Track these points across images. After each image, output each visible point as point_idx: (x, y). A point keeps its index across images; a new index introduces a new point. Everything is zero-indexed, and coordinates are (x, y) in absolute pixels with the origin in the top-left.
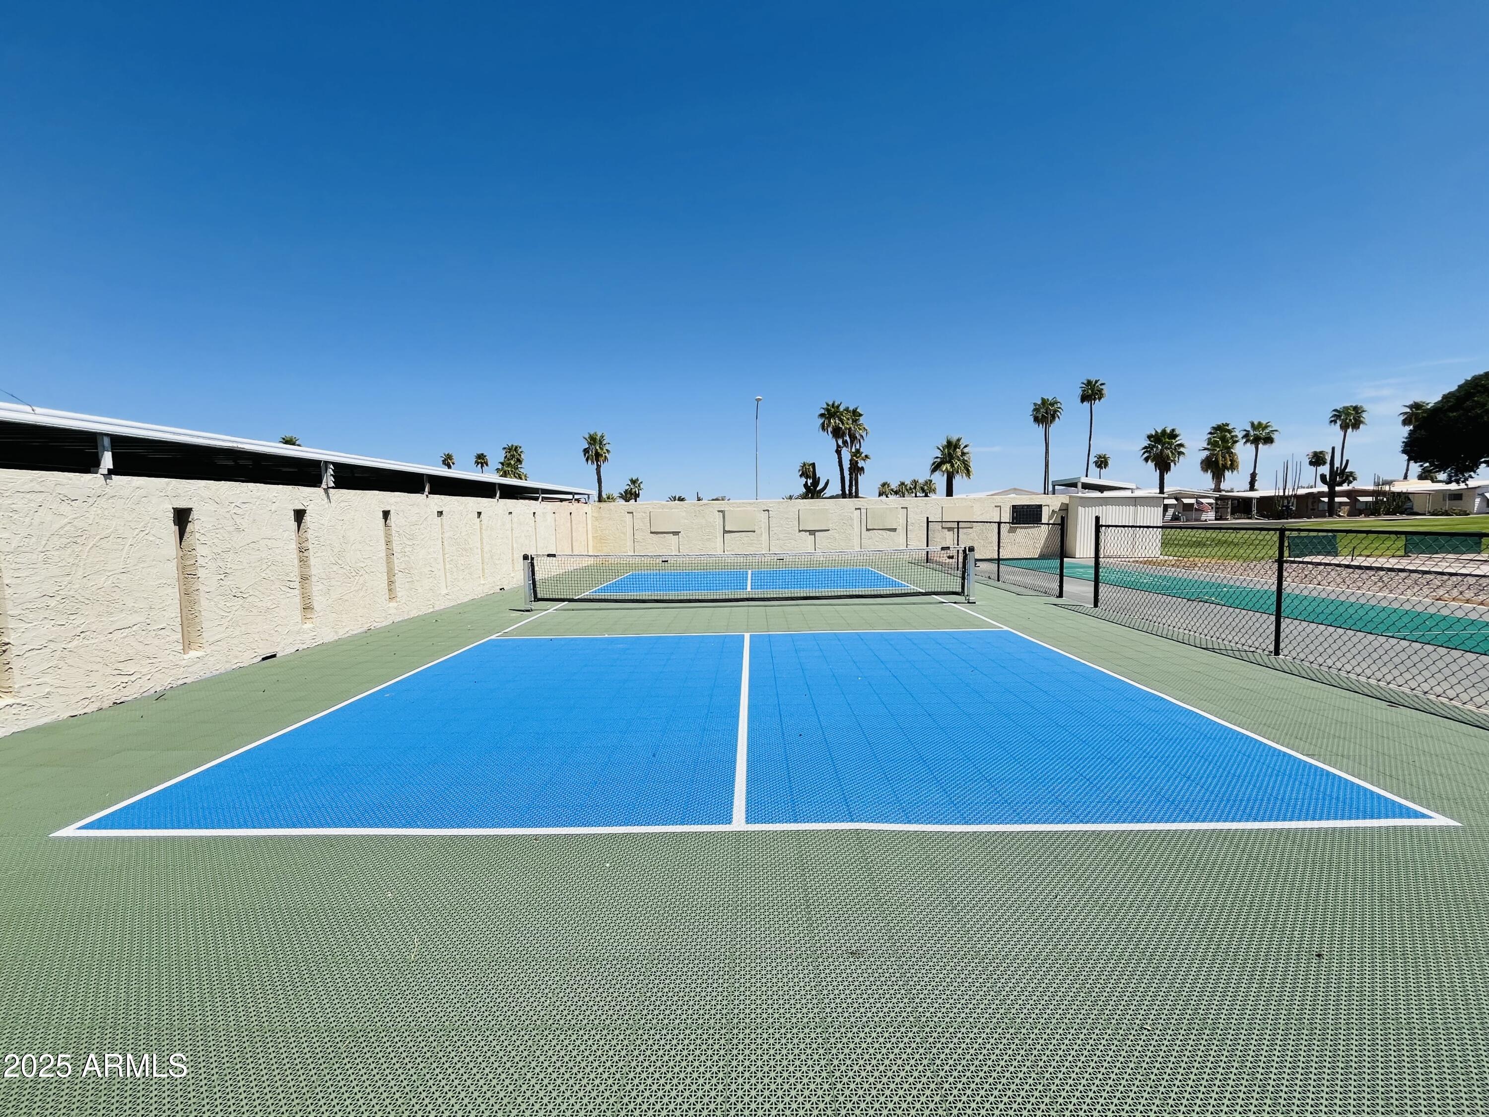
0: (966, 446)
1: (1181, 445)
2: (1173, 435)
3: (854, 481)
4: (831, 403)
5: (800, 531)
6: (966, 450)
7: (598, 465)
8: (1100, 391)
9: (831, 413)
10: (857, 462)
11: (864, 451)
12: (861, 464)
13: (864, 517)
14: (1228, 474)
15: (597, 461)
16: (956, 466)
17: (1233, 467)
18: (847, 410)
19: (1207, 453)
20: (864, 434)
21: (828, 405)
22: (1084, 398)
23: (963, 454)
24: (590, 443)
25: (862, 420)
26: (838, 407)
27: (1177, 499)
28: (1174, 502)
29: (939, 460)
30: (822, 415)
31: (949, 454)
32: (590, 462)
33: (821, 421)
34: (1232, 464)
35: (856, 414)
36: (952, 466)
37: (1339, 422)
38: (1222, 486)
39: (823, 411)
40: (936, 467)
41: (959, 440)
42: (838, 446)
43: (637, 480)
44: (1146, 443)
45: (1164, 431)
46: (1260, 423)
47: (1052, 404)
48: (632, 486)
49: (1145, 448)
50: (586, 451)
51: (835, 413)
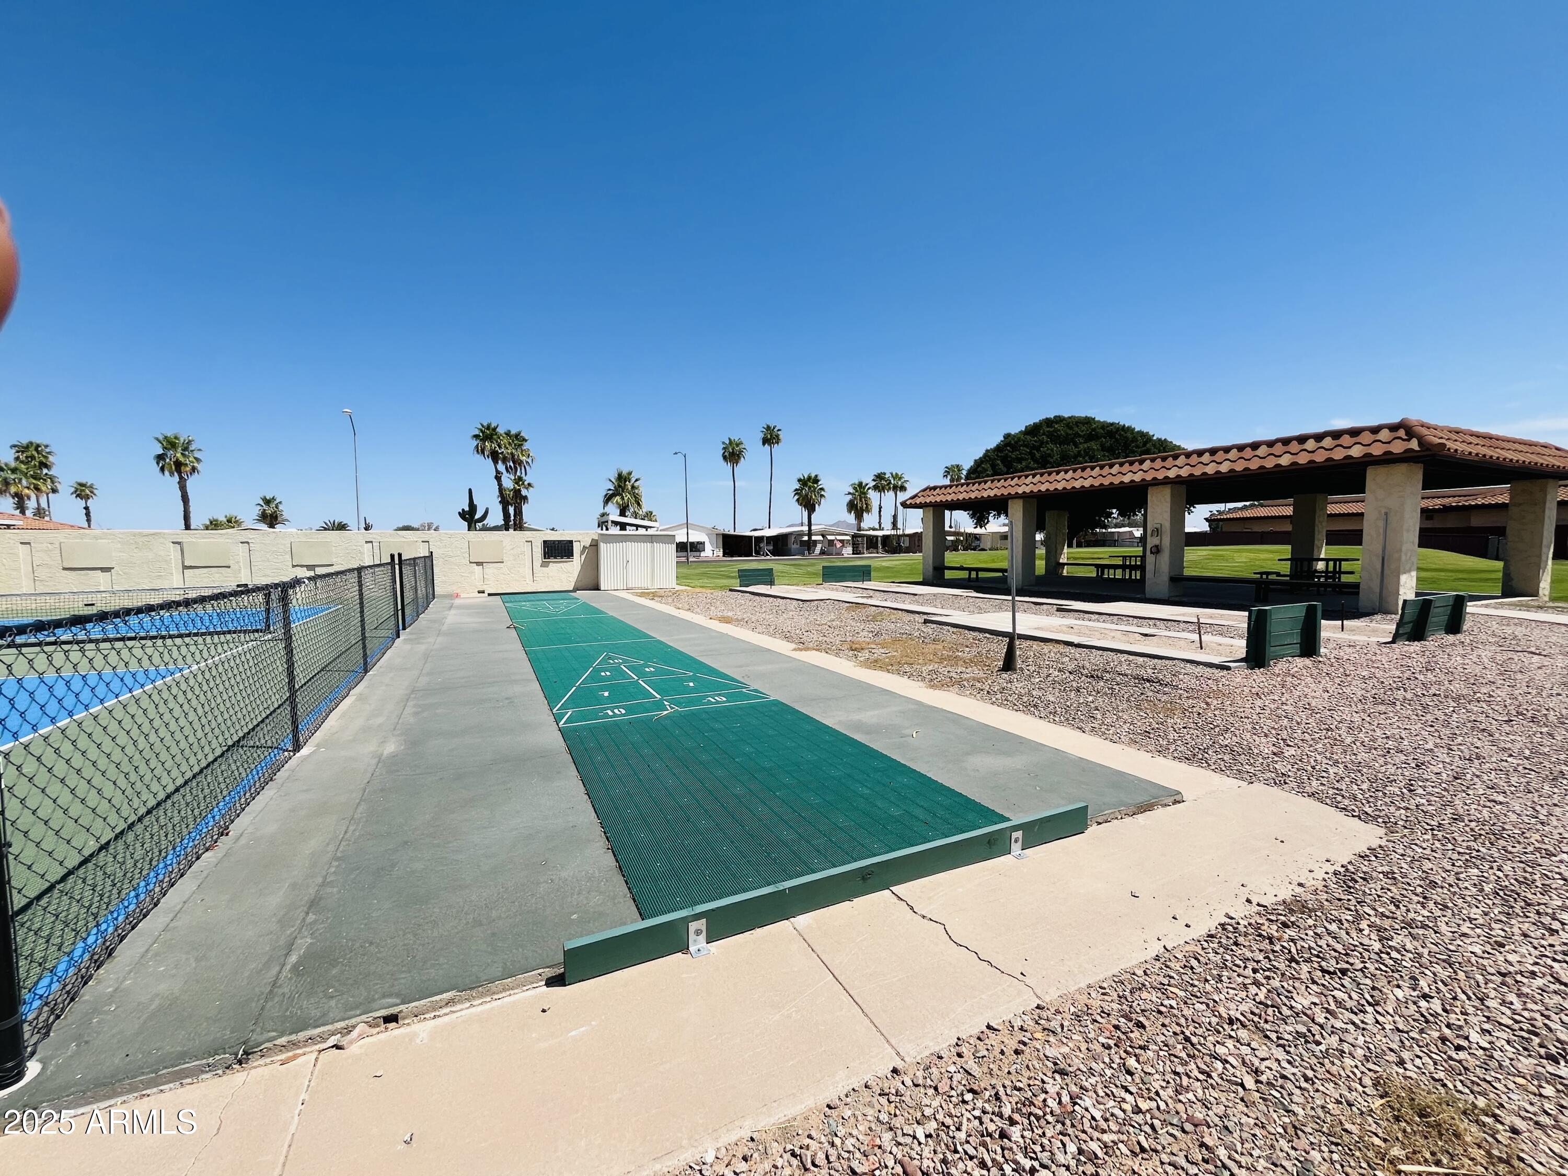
0: (636, 480)
1: (822, 489)
2: (816, 480)
3: (518, 512)
4: (485, 424)
5: (294, 566)
6: (636, 484)
7: (181, 478)
8: (777, 436)
9: (487, 435)
10: (519, 490)
11: (528, 479)
12: (524, 492)
13: (377, 551)
14: (865, 515)
15: (180, 473)
16: (626, 499)
17: (868, 510)
18: (508, 434)
19: (850, 497)
20: (530, 460)
21: (483, 426)
22: (766, 441)
23: (633, 487)
24: (164, 448)
25: (526, 446)
26: (495, 429)
27: (823, 536)
28: (820, 538)
29: (611, 492)
30: (476, 436)
31: (620, 486)
32: (167, 473)
33: (475, 443)
34: (867, 507)
35: (518, 439)
36: (623, 499)
37: (949, 477)
38: (863, 525)
39: (477, 432)
40: (608, 499)
41: (630, 473)
42: (497, 472)
43: (274, 499)
44: (797, 486)
45: (809, 478)
46: (897, 474)
47: (737, 445)
48: (265, 507)
49: (796, 490)
50: (160, 458)
51: (492, 435)
